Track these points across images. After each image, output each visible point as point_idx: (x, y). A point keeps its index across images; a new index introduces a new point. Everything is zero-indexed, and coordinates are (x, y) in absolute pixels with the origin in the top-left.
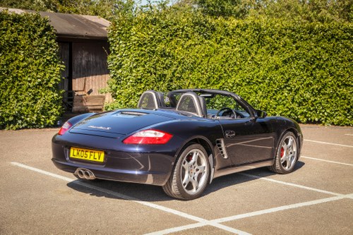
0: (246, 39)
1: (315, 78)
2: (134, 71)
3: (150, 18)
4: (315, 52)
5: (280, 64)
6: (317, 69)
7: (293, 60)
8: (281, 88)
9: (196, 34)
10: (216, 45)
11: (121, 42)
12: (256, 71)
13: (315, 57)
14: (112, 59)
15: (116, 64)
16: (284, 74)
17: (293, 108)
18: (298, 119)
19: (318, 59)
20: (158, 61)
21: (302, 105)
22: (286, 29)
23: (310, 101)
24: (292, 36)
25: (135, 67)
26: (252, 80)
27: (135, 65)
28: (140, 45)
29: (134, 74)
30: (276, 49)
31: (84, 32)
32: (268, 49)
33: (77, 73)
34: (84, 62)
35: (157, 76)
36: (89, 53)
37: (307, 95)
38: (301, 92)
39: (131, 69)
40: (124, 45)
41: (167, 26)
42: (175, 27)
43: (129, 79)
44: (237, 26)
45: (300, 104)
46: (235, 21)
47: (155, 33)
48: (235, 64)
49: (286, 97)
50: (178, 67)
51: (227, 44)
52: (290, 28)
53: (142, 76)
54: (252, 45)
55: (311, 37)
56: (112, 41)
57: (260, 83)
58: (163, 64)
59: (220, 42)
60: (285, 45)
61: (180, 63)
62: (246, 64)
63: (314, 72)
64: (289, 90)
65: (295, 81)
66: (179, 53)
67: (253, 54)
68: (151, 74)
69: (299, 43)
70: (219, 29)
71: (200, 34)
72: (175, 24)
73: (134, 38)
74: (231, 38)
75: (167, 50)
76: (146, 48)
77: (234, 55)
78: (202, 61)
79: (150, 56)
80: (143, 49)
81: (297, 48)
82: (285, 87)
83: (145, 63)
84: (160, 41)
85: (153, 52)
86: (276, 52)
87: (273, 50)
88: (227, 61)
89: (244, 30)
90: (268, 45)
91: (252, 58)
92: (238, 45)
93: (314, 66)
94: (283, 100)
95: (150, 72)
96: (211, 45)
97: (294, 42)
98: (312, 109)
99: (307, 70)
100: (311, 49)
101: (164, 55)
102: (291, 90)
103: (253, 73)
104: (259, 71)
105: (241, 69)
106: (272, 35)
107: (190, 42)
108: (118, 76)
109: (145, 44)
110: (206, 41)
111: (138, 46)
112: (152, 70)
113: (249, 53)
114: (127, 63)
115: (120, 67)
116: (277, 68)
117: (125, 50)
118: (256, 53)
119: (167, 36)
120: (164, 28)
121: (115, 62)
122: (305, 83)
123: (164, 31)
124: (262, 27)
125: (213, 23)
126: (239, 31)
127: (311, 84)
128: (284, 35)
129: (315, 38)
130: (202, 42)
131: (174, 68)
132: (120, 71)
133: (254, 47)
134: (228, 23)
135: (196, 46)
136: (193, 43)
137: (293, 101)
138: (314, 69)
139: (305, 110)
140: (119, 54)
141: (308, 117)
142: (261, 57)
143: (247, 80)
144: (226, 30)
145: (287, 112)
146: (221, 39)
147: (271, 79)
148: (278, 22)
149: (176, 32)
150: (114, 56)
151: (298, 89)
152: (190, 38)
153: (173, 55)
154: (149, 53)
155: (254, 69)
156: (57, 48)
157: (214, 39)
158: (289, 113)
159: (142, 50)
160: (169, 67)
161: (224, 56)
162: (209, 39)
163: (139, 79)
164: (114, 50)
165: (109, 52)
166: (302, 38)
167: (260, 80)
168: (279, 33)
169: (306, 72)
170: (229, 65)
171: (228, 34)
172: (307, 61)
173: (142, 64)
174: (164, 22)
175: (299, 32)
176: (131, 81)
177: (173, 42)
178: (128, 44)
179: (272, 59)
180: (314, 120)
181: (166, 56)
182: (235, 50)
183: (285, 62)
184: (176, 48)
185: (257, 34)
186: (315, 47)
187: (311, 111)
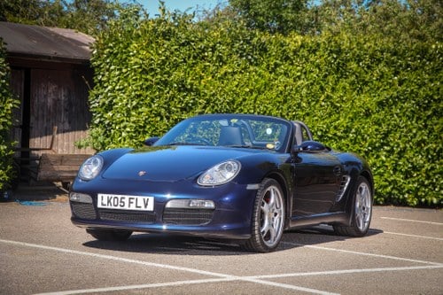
0: (318, 66)
1: (430, 132)
2: (134, 113)
3: (161, 29)
4: (430, 90)
5: (374, 108)
6: (434, 118)
7: (395, 103)
8: (375, 148)
9: (235, 57)
10: (267, 75)
11: (113, 67)
12: (333, 117)
13: (431, 97)
14: (97, 96)
15: (104, 104)
16: (380, 125)
17: (395, 182)
18: (405, 199)
19: (435, 100)
20: (172, 98)
21: (412, 176)
22: (382, 52)
23: (424, 169)
24: (393, 62)
25: (135, 108)
26: (326, 132)
27: (134, 103)
28: (145, 72)
29: (133, 119)
30: (366, 83)
31: (51, 52)
32: (352, 83)
33: (37, 119)
34: (50, 101)
35: (171, 121)
36: (60, 87)
37: (419, 160)
38: (409, 154)
39: (128, 111)
40: (117, 73)
41: (188, 43)
42: (202, 45)
43: (125, 127)
44: (302, 46)
45: (407, 175)
46: (299, 38)
47: (168, 53)
48: (299, 106)
49: (383, 162)
50: (205, 107)
51: (286, 74)
52: (388, 50)
53: (146, 123)
54: (326, 76)
55: (424, 64)
56: (98, 66)
57: (340, 138)
58: (180, 102)
59: (274, 70)
60: (382, 77)
61: (208, 102)
62: (317, 106)
63: (429, 123)
64: (388, 151)
65: (398, 135)
66: (208, 85)
67: (328, 91)
68: (162, 119)
69: (404, 75)
70: (273, 49)
71: (241, 56)
72: (201, 40)
73: (134, 60)
74: (292, 64)
75: (189, 81)
76: (153, 76)
77: (297, 91)
78: (245, 100)
79: (160, 90)
80: (148, 77)
81: (401, 83)
82: (383, 145)
83: (152, 100)
84: (176, 66)
85: (166, 83)
86: (367, 88)
87: (360, 85)
88: (285, 101)
89: (314, 52)
90: (353, 78)
91: (328, 97)
92: (303, 77)
93: (430, 113)
94: (379, 168)
95: (159, 114)
96: (259, 75)
97: (396, 73)
98: (426, 182)
99: (418, 119)
100: (424, 84)
101: (183, 87)
102: (391, 152)
103: (327, 121)
104: (338, 119)
105: (308, 114)
106: (359, 60)
107: (225, 68)
108: (107, 122)
109: (152, 70)
110: (252, 68)
111: (141, 73)
112: (163, 111)
113: (322, 89)
114: (122, 101)
115: (110, 107)
116: (368, 114)
117: (119, 80)
118: (333, 90)
119: (189, 58)
120: (183, 45)
121: (101, 102)
122: (415, 140)
123: (183, 50)
124: (343, 47)
125: (264, 39)
126: (306, 54)
127: (423, 141)
128: (379, 61)
129: (429, 65)
130: (245, 69)
131: (198, 110)
132: (110, 114)
133: (330, 78)
134: (288, 41)
135: (236, 76)
136: (230, 71)
137: (395, 170)
138: (429, 117)
139: (416, 185)
140: (110, 87)
141: (421, 197)
142: (341, 97)
143: (319, 133)
144: (285, 51)
145: (386, 187)
146: (276, 65)
147: (358, 132)
148: (369, 41)
149: (204, 51)
150: (101, 91)
151: (404, 151)
152: (225, 63)
153: (197, 89)
154: (158, 84)
155: (330, 115)
156: (8, 71)
157: (265, 64)
158: (389, 189)
159: (146, 80)
160: (191, 108)
161: (281, 93)
162: (257, 65)
163: (140, 127)
164: (100, 81)
165: (93, 85)
166: (408, 66)
167: (339, 134)
168: (372, 57)
169: (417, 122)
170: (290, 107)
171: (287, 58)
172: (418, 104)
173: (147, 102)
174: (183, 36)
175: (402, 56)
176: (128, 129)
177: (198, 69)
178: (124, 70)
179: (360, 100)
180: (432, 201)
181: (186, 90)
182: (299, 83)
183: (381, 104)
184: (202, 78)
185: (335, 59)
186: (431, 81)
187: (426, 186)
